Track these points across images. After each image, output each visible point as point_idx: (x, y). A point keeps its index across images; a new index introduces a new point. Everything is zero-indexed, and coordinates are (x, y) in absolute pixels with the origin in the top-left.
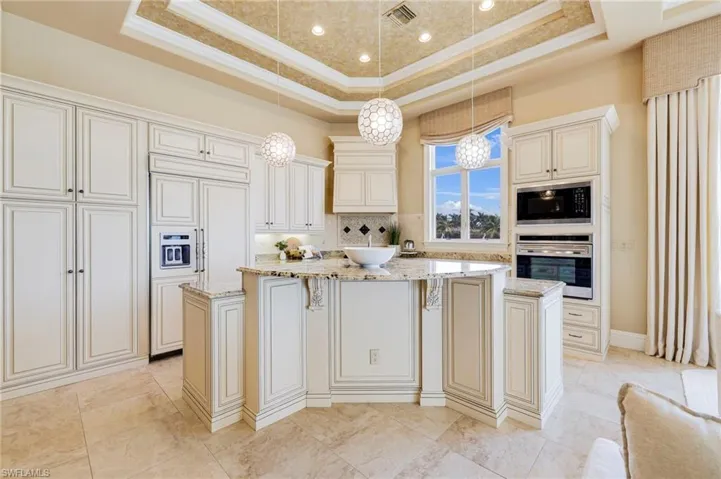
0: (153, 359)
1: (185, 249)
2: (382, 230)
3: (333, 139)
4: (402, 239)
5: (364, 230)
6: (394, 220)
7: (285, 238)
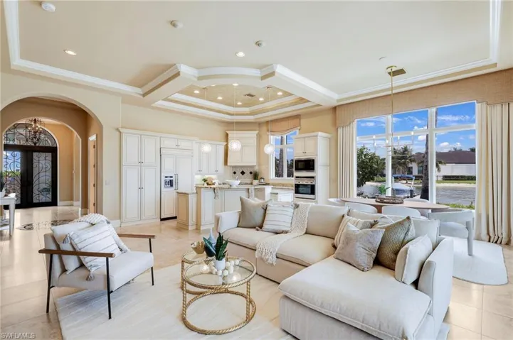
0: (162, 220)
1: (171, 181)
2: (251, 173)
3: (228, 132)
4: (259, 177)
5: (243, 173)
6: (256, 169)
7: (206, 177)
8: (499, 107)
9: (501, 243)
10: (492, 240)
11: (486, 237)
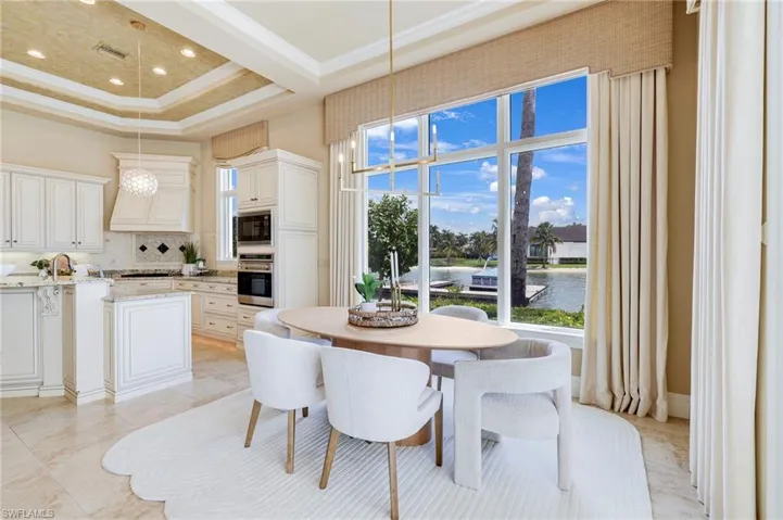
2: (182, 249)
3: (119, 156)
4: (197, 258)
5: (163, 249)
6: (195, 240)
7: (44, 257)
8: (635, 81)
9: (635, 413)
10: (616, 409)
11: (605, 400)
